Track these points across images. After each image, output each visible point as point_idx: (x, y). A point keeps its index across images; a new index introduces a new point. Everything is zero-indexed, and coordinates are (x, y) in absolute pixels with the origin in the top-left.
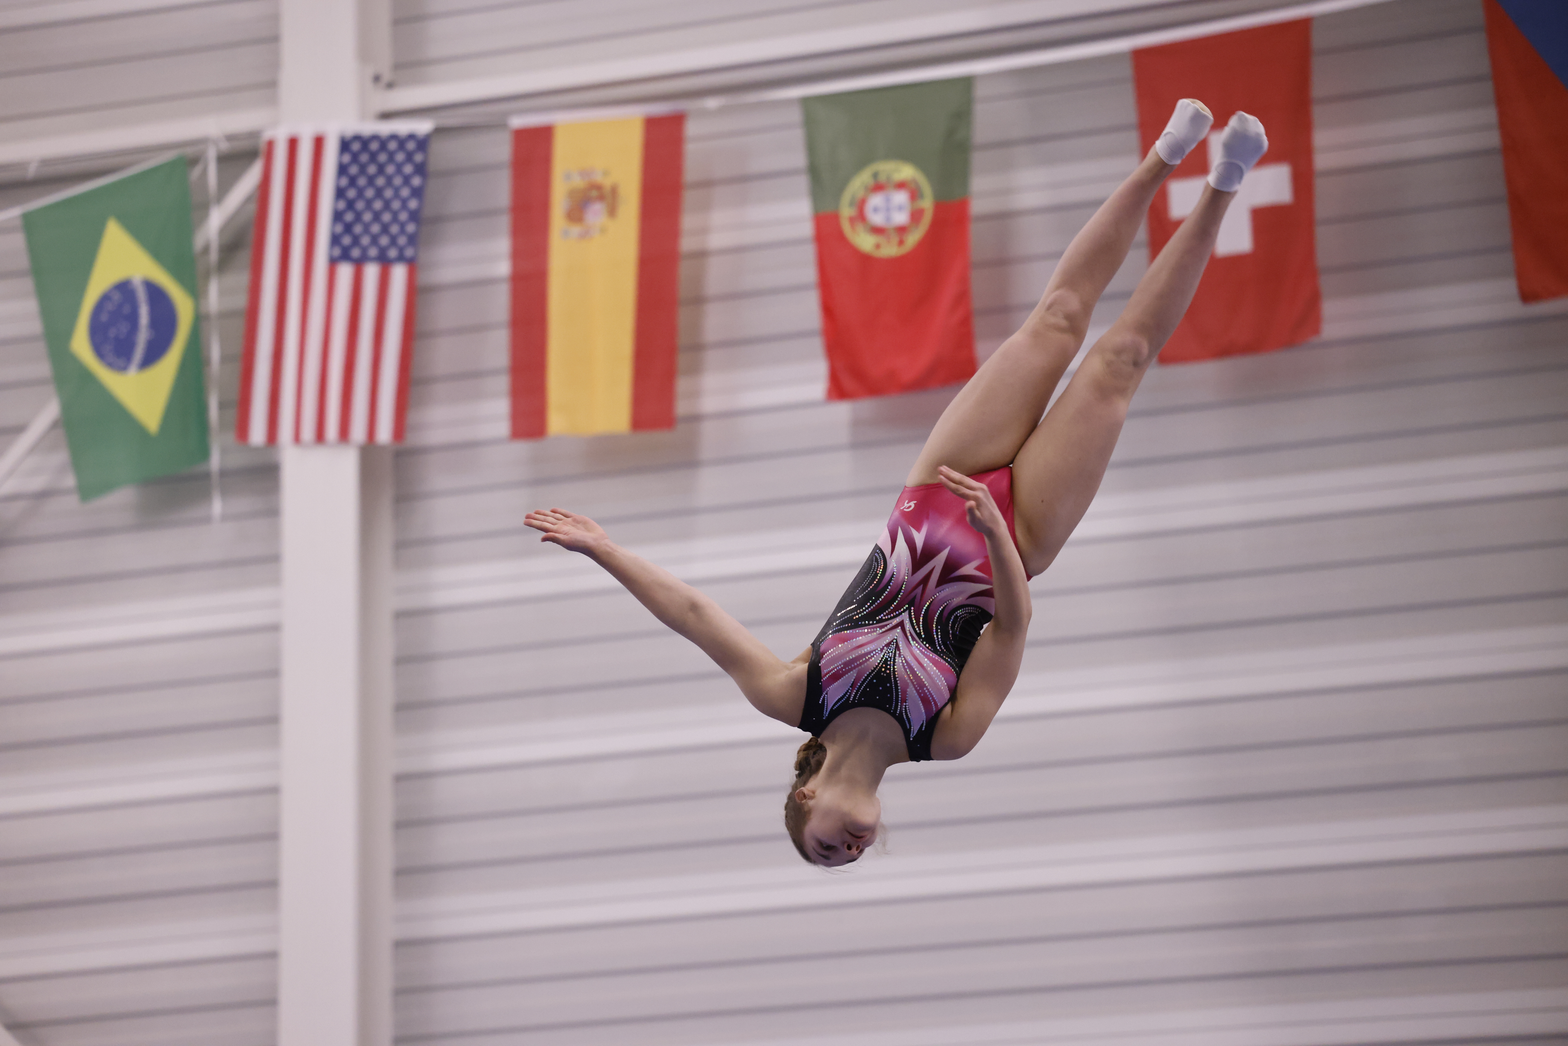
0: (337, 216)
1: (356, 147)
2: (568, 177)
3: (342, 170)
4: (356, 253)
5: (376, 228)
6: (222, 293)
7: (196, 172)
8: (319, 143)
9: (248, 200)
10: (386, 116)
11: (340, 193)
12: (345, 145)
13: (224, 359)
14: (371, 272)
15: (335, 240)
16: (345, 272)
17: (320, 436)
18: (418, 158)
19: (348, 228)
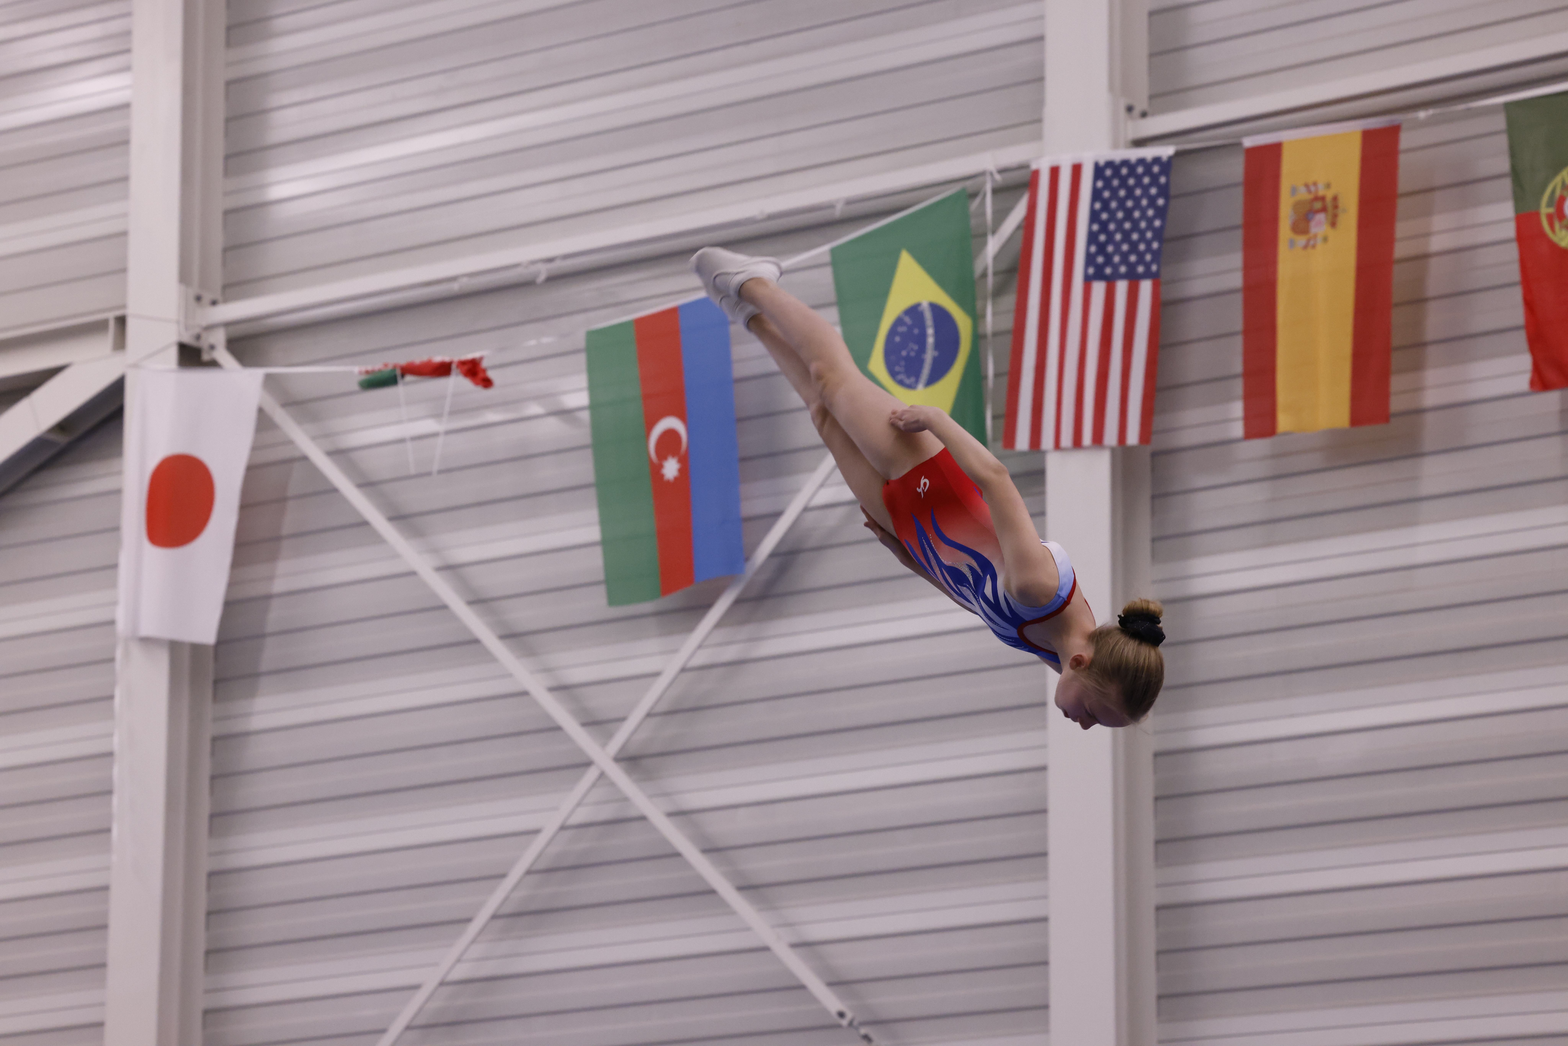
0: (1092, 238)
1: (1108, 172)
2: (1294, 191)
3: (1096, 195)
4: (1108, 271)
5: (1125, 247)
6: (994, 314)
7: (975, 204)
8: (1077, 170)
9: (1018, 228)
10: (1139, 143)
11: (1094, 216)
12: (1099, 171)
13: (997, 375)
14: (1122, 287)
15: (1090, 259)
16: (1099, 289)
17: (1077, 442)
18: (1163, 180)
19: (1101, 249)
